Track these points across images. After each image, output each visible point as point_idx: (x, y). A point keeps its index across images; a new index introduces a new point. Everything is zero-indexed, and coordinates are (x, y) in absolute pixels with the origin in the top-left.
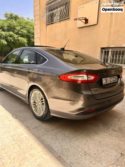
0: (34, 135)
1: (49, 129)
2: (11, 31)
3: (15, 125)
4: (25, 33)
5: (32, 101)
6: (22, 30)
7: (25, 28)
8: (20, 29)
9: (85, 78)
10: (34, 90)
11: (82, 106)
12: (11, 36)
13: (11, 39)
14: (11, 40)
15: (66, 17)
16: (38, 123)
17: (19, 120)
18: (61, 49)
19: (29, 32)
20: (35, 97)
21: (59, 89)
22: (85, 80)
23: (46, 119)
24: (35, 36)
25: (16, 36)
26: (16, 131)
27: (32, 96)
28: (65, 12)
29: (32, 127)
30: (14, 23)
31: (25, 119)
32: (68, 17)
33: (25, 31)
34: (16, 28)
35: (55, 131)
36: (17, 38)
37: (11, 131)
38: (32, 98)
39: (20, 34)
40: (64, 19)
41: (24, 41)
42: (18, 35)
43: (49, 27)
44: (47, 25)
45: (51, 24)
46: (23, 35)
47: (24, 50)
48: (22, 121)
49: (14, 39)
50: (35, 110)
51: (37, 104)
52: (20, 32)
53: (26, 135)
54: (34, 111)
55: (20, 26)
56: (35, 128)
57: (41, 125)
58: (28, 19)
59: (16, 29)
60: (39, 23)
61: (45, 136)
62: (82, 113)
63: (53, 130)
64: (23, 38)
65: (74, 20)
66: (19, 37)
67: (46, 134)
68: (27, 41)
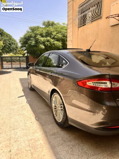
0: (49, 143)
1: (67, 138)
2: (48, 37)
3: (35, 128)
4: (60, 37)
5: (53, 105)
6: (58, 35)
7: (61, 32)
8: (56, 34)
9: (108, 85)
10: (55, 94)
11: (102, 119)
12: (48, 41)
13: (48, 43)
14: (48, 45)
15: (98, 17)
16: (56, 129)
17: (40, 123)
18: (87, 50)
19: (64, 36)
20: (56, 101)
21: (80, 95)
22: (109, 88)
23: (65, 126)
24: (68, 39)
25: (52, 40)
26: (34, 135)
27: (53, 100)
28: (97, 12)
29: (51, 133)
30: (51, 29)
31: (45, 122)
32: (100, 16)
33: (60, 35)
34: (53, 33)
35: (73, 143)
36: (53, 42)
37: (29, 134)
38: (53, 102)
39: (56, 38)
40: (96, 19)
41: (59, 44)
42: (54, 40)
43: (81, 29)
44: (79, 27)
45: (83, 26)
46: (58, 39)
47: (50, 53)
48: (42, 125)
49: (51, 43)
50: (55, 114)
51: (57, 109)
52: (56, 37)
53: (42, 142)
54: (55, 116)
55: (56, 31)
56: (53, 135)
57: (60, 132)
58: (64, 24)
59: (52, 35)
60: (72, 26)
61: (60, 147)
62: (104, 129)
63: (70, 141)
64: (58, 42)
65: (106, 18)
66: (55, 42)
67: (62, 145)
68: (62, 44)
